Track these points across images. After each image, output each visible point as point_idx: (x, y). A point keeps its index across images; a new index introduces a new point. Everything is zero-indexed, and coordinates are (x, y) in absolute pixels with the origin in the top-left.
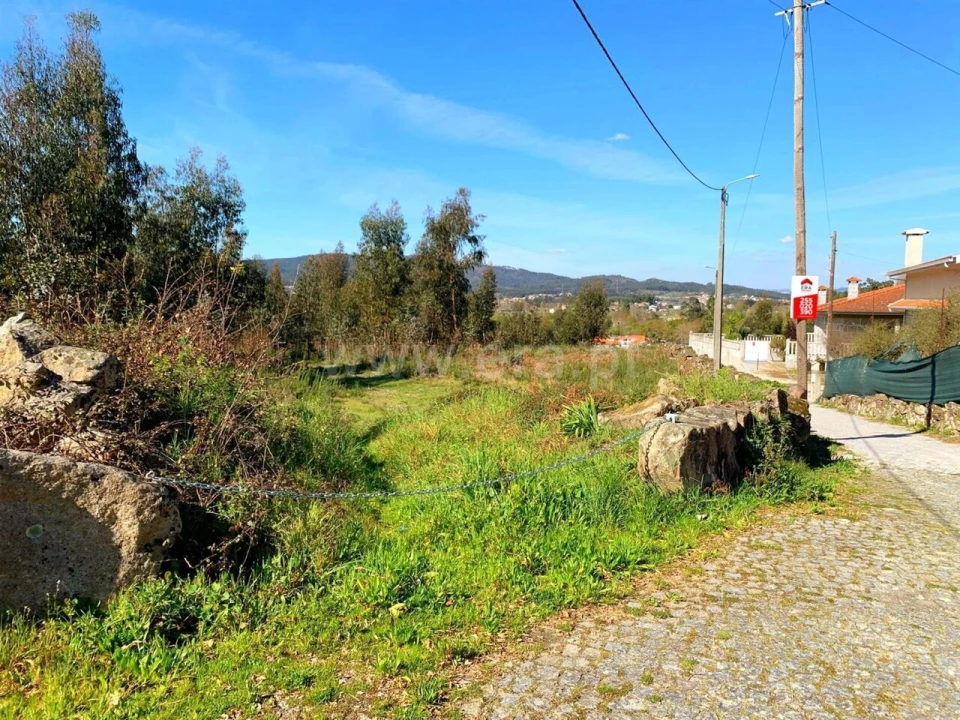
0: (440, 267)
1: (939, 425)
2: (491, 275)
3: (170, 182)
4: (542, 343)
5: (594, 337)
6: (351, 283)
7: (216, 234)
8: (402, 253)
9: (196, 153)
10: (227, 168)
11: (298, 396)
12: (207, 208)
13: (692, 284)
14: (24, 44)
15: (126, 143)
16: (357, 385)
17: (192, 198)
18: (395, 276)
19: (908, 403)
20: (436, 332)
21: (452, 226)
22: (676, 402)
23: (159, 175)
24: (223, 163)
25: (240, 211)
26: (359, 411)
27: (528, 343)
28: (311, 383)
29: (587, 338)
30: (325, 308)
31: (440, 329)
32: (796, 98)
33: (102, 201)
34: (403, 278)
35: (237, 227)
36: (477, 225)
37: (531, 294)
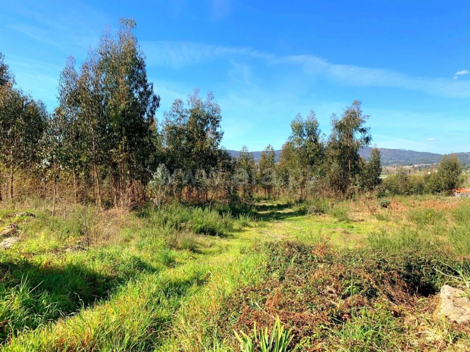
0: (340, 147)
2: (377, 152)
5: (452, 189)
9: (198, 91)
10: (213, 98)
15: (148, 85)
17: (194, 115)
18: (311, 153)
21: (349, 123)
23: (179, 104)
24: (211, 96)
25: (218, 121)
29: (447, 190)
33: (123, 114)
35: (218, 130)
36: (365, 122)
37: (417, 164)
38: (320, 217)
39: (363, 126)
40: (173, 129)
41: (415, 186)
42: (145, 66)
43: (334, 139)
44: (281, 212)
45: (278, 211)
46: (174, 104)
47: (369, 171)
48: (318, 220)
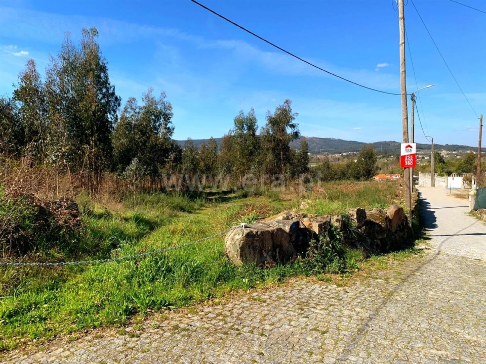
0: (274, 141)
3: (138, 104)
5: (369, 175)
7: (160, 128)
8: (254, 134)
9: (151, 90)
10: (165, 97)
12: (155, 116)
14: (65, 45)
15: (111, 87)
17: (148, 112)
18: (251, 146)
21: (281, 120)
22: (293, 215)
23: (133, 101)
24: (164, 95)
25: (170, 118)
27: (333, 179)
32: (400, 43)
33: (94, 115)
35: (169, 125)
36: (294, 119)
37: (345, 152)
38: (259, 199)
39: (293, 122)
40: (128, 125)
41: (339, 173)
42: (107, 70)
43: (268, 132)
44: (227, 196)
45: (225, 196)
46: (128, 101)
47: (298, 161)
48: (257, 200)
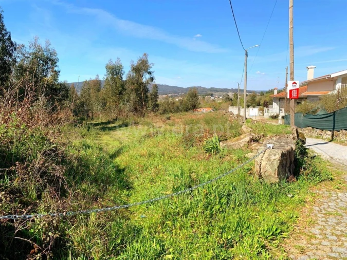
0: (137, 83)
1: (338, 138)
2: (156, 86)
3: (27, 50)
4: (176, 112)
5: (194, 109)
6: (103, 90)
7: (47, 71)
8: (122, 78)
9: (37, 39)
10: (50, 44)
11: (83, 136)
12: (43, 61)
13: (226, 89)
15: (6, 34)
16: (107, 130)
17: (36, 57)
18: (120, 87)
19: (323, 130)
20: (136, 108)
21: (141, 68)
22: (256, 136)
23: (22, 48)
25: (56, 62)
26: (109, 141)
27: (171, 112)
28: (88, 130)
29: (191, 109)
30: (93, 100)
31: (138, 107)
34: (123, 88)
35: (56, 69)
36: (151, 67)
37: (169, 94)
38: (138, 127)
39: (151, 70)
42: (2, 17)
